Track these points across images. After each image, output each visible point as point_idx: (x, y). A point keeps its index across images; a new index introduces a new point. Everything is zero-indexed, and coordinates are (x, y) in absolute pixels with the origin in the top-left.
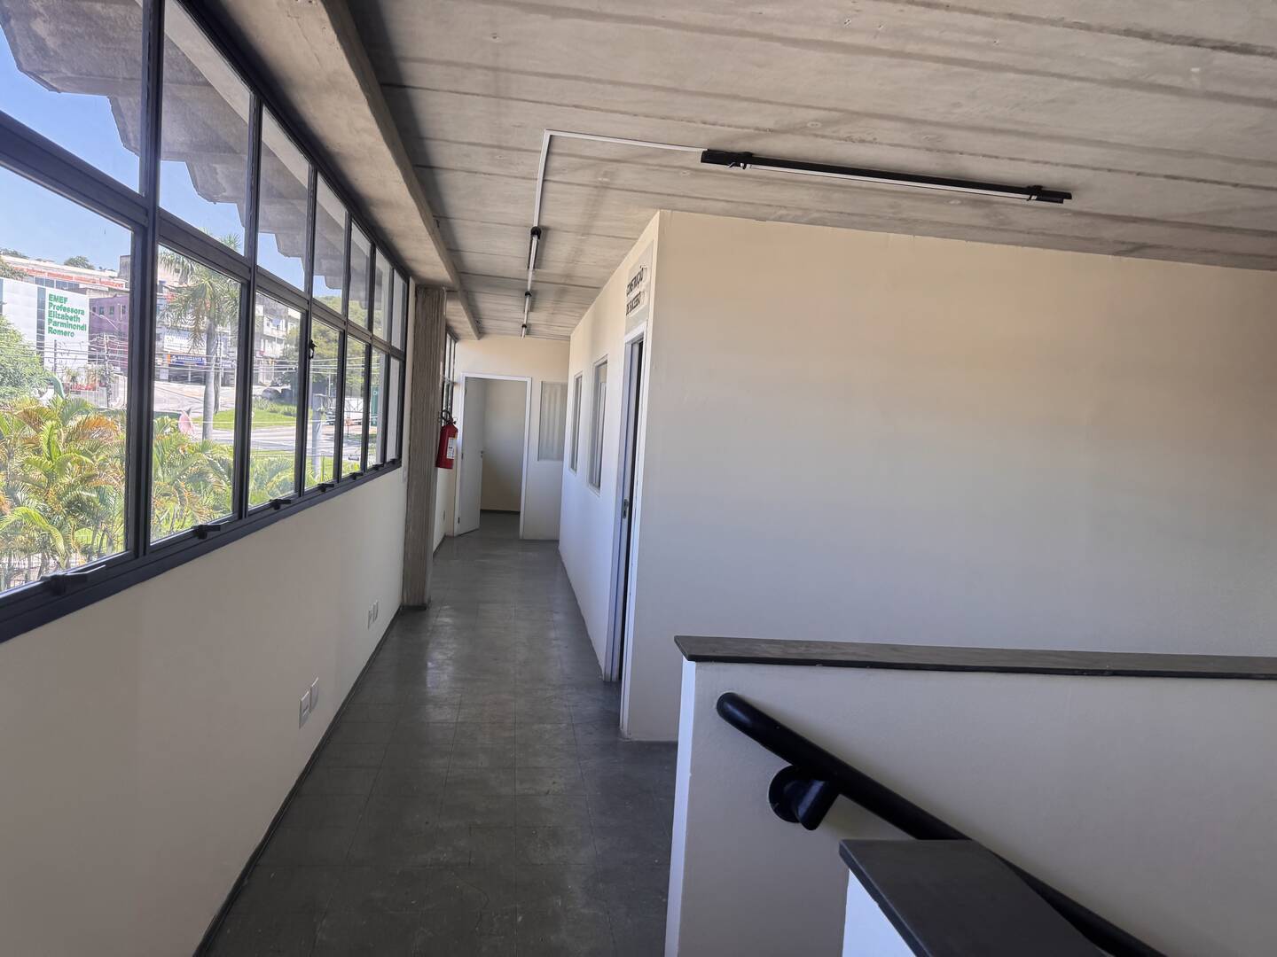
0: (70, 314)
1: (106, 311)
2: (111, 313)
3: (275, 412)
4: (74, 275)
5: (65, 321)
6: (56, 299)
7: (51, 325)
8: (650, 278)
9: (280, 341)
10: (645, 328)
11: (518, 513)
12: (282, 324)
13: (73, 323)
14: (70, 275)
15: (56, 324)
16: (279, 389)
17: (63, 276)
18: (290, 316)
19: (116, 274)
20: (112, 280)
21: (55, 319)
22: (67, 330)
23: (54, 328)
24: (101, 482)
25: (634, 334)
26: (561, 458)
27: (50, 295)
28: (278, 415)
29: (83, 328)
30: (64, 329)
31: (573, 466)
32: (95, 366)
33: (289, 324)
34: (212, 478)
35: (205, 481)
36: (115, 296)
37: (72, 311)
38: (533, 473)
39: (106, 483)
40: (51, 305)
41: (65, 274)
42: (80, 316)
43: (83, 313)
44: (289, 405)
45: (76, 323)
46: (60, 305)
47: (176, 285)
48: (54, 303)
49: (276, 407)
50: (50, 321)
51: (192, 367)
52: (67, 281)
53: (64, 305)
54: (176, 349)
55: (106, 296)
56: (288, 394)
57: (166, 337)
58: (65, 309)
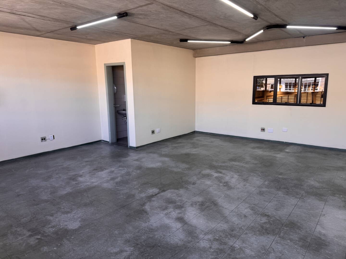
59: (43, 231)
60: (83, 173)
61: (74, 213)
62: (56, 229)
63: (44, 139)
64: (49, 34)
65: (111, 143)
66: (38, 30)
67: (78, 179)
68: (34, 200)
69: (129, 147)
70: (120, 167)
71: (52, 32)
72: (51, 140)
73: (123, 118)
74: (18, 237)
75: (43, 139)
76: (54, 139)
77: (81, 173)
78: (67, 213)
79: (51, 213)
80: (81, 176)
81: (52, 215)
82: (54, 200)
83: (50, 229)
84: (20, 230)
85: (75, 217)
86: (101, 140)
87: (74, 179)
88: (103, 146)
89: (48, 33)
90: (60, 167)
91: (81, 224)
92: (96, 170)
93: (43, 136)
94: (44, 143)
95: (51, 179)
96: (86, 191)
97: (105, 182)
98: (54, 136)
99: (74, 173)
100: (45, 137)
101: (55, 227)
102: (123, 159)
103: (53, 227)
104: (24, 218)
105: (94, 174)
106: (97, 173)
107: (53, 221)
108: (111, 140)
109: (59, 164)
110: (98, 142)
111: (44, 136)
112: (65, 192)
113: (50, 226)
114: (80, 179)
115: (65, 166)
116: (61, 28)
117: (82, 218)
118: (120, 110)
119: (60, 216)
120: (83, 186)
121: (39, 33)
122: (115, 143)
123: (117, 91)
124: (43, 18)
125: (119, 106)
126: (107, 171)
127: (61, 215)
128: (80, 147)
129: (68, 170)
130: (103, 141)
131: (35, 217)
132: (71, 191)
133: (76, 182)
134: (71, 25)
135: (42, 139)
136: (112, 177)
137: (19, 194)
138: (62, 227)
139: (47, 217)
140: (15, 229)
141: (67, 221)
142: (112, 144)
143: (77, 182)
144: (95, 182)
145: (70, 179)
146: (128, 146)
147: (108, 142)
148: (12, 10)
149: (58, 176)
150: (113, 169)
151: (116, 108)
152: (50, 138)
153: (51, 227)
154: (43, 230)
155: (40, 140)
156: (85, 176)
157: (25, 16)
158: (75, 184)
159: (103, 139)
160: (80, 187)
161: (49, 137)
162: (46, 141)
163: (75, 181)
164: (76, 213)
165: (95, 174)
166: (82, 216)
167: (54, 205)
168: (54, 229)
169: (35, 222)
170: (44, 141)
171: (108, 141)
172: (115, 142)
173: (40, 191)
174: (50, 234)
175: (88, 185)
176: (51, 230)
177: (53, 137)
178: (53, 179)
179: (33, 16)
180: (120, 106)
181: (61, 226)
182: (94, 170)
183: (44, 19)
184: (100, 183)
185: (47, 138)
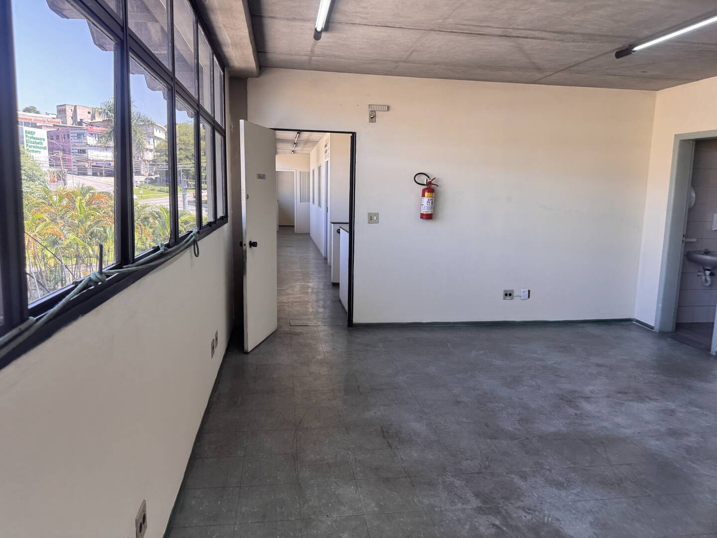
0: (37, 141)
1: (55, 138)
2: (57, 139)
3: (153, 190)
4: (32, 118)
5: (35, 145)
6: (29, 133)
7: (28, 148)
8: (329, 146)
9: (151, 150)
10: (328, 159)
11: (294, 226)
12: (151, 141)
13: (39, 146)
14: (30, 118)
15: (30, 147)
16: (153, 177)
17: (26, 119)
18: (155, 137)
19: (55, 116)
20: (54, 120)
21: (29, 144)
22: (37, 150)
23: (30, 149)
24: (103, 224)
25: (326, 160)
26: (309, 201)
27: (26, 131)
28: (155, 192)
29: (45, 148)
30: (35, 150)
31: (313, 203)
32: (53, 169)
33: (155, 141)
34: (151, 220)
35: (148, 222)
36: (58, 129)
37: (38, 139)
38: (298, 207)
39: (106, 224)
40: (27, 136)
41: (28, 118)
42: (42, 141)
43: (44, 140)
44: (160, 186)
45: (41, 146)
46: (31, 136)
47: (90, 121)
48: (28, 135)
49: (153, 187)
50: (27, 145)
51: (105, 167)
52: (30, 122)
53: (34, 136)
54: (96, 157)
55: (53, 130)
56: (158, 180)
57: (89, 151)
58: (34, 138)
59: (505, 510)
60: (592, 392)
61: (575, 491)
62: (534, 520)
63: (510, 295)
64: (560, 74)
65: (657, 331)
66: (539, 69)
67: (580, 405)
68: (487, 425)
69: (714, 354)
70: (691, 403)
71: (568, 68)
72: (522, 298)
73: (699, 274)
74: (456, 501)
75: (508, 295)
76: (529, 297)
77: (587, 389)
78: (559, 485)
79: (522, 470)
80: (587, 399)
81: (524, 477)
82: (527, 438)
83: (522, 514)
84: (459, 486)
85: (579, 504)
86: (632, 318)
87: (571, 401)
88: (635, 334)
89: (557, 72)
90: (538, 363)
91: (595, 534)
92: (626, 393)
93: (508, 288)
94: (508, 302)
95: (520, 386)
96: (602, 443)
97: (651, 436)
98: (529, 291)
99: (568, 387)
100: (513, 291)
101: (531, 512)
102: (699, 385)
103: (528, 510)
104: (467, 459)
105: (621, 404)
106: (627, 403)
107: (526, 494)
108: (662, 323)
109: (535, 355)
110: (624, 323)
111: (512, 289)
112: (552, 429)
113: (520, 504)
114: (587, 407)
115: (550, 363)
116: (592, 56)
117: (596, 515)
118: (695, 252)
119: (543, 487)
120: (592, 428)
121: (538, 75)
122: (668, 332)
123: (695, 204)
124: (561, 37)
125: (694, 240)
126: (652, 405)
127: (544, 485)
128: (580, 325)
129: (556, 375)
130: (638, 321)
131: (489, 466)
132: (564, 429)
133: (576, 412)
134: (619, 45)
135: (506, 295)
136: (671, 427)
137: (459, 399)
138: (548, 519)
139: (513, 476)
140: (452, 479)
141: (558, 509)
142: (662, 334)
143: (578, 412)
144: (623, 427)
145: (561, 399)
146: (710, 350)
147: (652, 328)
148: (506, 28)
149: (534, 383)
150: (672, 406)
151: (686, 244)
152: (522, 294)
153: (523, 509)
154: (505, 507)
155: (502, 294)
156: (596, 402)
157: (526, 38)
158: (573, 414)
159: (636, 316)
160: (587, 427)
161: (520, 291)
162: (512, 299)
163: (573, 407)
164: (581, 495)
165: (624, 404)
166: (596, 509)
167: (527, 453)
168: (529, 517)
169: (488, 479)
170: (508, 297)
171: (652, 324)
172: (670, 330)
173: (498, 407)
174: (520, 525)
175: (605, 427)
176: (524, 517)
177: (528, 293)
178: (523, 386)
179: (544, 35)
180: (697, 241)
181: (544, 516)
182: (619, 393)
183: (563, 40)
184: (639, 433)
185: (515, 294)
